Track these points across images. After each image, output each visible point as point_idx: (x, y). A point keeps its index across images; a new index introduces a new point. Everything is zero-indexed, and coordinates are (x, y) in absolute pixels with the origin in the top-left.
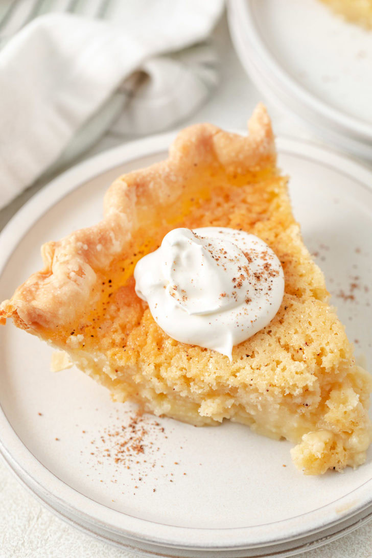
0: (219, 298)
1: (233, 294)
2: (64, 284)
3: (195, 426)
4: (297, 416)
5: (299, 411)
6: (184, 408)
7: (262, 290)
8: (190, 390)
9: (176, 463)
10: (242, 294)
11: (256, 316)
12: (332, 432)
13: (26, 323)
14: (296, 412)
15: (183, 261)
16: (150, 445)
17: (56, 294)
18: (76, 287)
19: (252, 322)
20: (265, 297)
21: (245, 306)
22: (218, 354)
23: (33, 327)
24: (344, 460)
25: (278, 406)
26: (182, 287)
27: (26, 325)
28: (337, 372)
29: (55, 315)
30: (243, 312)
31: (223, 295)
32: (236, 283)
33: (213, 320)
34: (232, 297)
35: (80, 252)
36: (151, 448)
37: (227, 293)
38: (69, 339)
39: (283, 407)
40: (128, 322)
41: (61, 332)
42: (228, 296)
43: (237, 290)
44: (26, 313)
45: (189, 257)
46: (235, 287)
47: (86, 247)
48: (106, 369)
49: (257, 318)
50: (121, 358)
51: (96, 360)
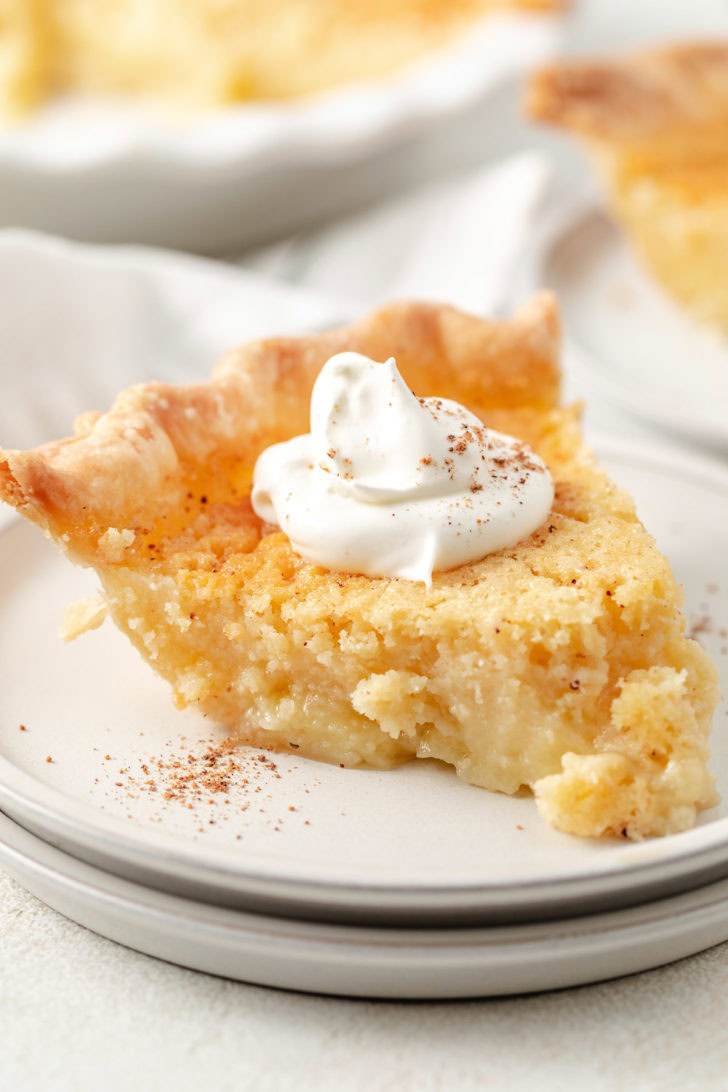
0: (418, 469)
1: (447, 463)
2: (111, 443)
3: (342, 766)
4: (556, 714)
5: (560, 702)
6: (322, 714)
7: (506, 478)
8: (339, 644)
9: (292, 809)
10: (464, 468)
11: (488, 514)
12: (625, 755)
13: (23, 490)
14: (553, 707)
15: (354, 405)
16: (242, 784)
17: (91, 455)
18: (131, 451)
19: (479, 522)
20: (510, 492)
21: (469, 495)
22: (405, 582)
23: (36, 502)
24: (647, 810)
25: (517, 683)
26: (345, 453)
27: (22, 496)
28: (645, 626)
29: (82, 486)
30: (462, 503)
31: (427, 462)
32: (454, 445)
33: (401, 511)
34: (444, 468)
35: (152, 407)
36: (243, 787)
37: (435, 458)
38: (105, 536)
39: (528, 688)
40: (230, 544)
41: (91, 524)
42: (435, 465)
43: (454, 456)
44: (25, 465)
45: (366, 397)
46: (451, 450)
47: (164, 404)
48: (172, 609)
49: (489, 518)
50: (203, 585)
51: (153, 586)
